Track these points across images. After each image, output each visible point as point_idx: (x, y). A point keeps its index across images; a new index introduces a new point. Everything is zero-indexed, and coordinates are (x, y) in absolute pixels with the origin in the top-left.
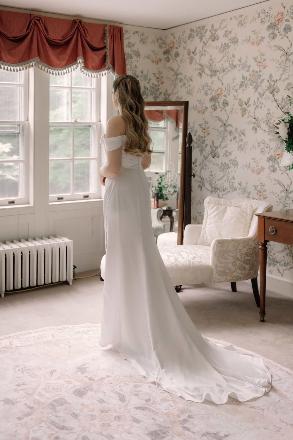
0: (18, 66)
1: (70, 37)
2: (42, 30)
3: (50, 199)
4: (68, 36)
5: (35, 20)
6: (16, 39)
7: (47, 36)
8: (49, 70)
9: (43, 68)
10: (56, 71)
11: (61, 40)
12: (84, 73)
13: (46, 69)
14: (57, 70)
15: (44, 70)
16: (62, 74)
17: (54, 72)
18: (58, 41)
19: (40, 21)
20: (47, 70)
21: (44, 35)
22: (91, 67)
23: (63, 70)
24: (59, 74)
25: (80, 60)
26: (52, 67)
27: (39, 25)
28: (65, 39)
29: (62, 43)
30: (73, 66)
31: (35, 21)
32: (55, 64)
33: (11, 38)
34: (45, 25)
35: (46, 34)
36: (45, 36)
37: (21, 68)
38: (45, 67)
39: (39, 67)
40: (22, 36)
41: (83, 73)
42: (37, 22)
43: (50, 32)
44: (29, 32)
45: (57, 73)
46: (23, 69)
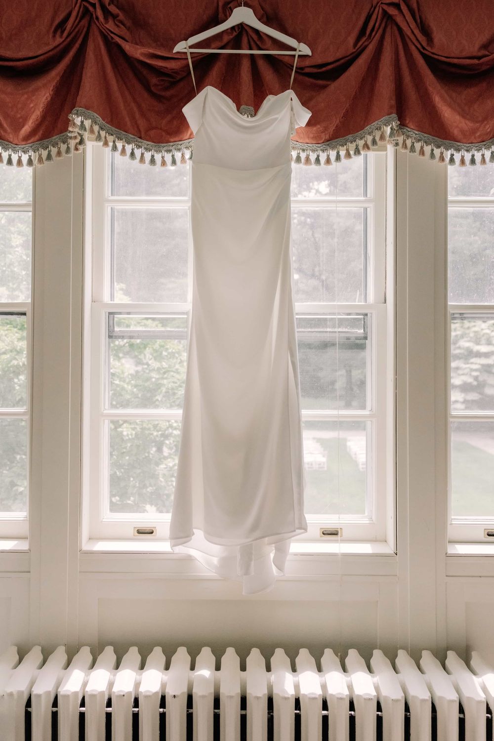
0: (333, 148)
2: (409, 33)
3: (451, 533)
5: (385, 7)
6: (324, 69)
7: (429, 49)
9: (418, 146)
10: (463, 152)
11: (479, 58)
13: (428, 149)
14: (468, 151)
15: (422, 152)
16: (483, 162)
17: (457, 157)
18: (468, 61)
19: (404, 7)
20: (432, 150)
21: (418, 49)
24: (473, 162)
26: (447, 142)
27: (399, 19)
28: (491, 54)
29: (484, 68)
31: (383, 9)
32: (456, 132)
33: (307, 70)
34: (421, 22)
35: (424, 44)
36: (422, 50)
37: (343, 153)
38: (426, 142)
40: (342, 61)
42: (392, 11)
43: (439, 37)
44: (366, 43)
45: (468, 157)
46: (348, 155)
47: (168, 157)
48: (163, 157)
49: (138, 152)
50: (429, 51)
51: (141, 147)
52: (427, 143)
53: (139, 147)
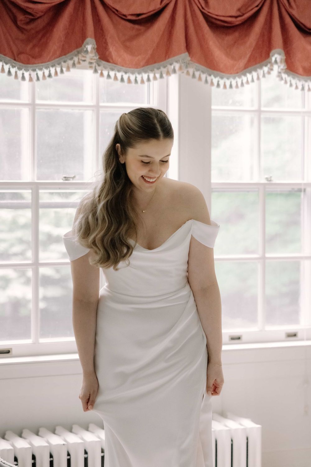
0: (146, 72)
1: (256, 9)
4: (250, 9)
6: (140, 17)
7: (206, 9)
8: (209, 79)
9: (197, 74)
10: (225, 80)
11: (236, 17)
12: (286, 82)
13: (203, 77)
14: (228, 79)
15: (200, 79)
16: (237, 86)
17: (222, 82)
18: (230, 19)
21: (198, 7)
22: (301, 70)
23: (240, 77)
24: (231, 86)
25: (277, 56)
26: (215, 72)
28: (243, 14)
29: (237, 23)
30: (261, 68)
32: (222, 66)
33: (129, 17)
35: (203, 6)
36: (201, 9)
37: (151, 76)
39: (188, 73)
40: (152, 12)
41: (283, 82)
44: (168, 2)
45: (228, 83)
46: (155, 78)
47: (34, 75)
48: (30, 75)
49: (13, 71)
50: (206, 11)
51: (15, 67)
52: (203, 72)
53: (13, 67)
